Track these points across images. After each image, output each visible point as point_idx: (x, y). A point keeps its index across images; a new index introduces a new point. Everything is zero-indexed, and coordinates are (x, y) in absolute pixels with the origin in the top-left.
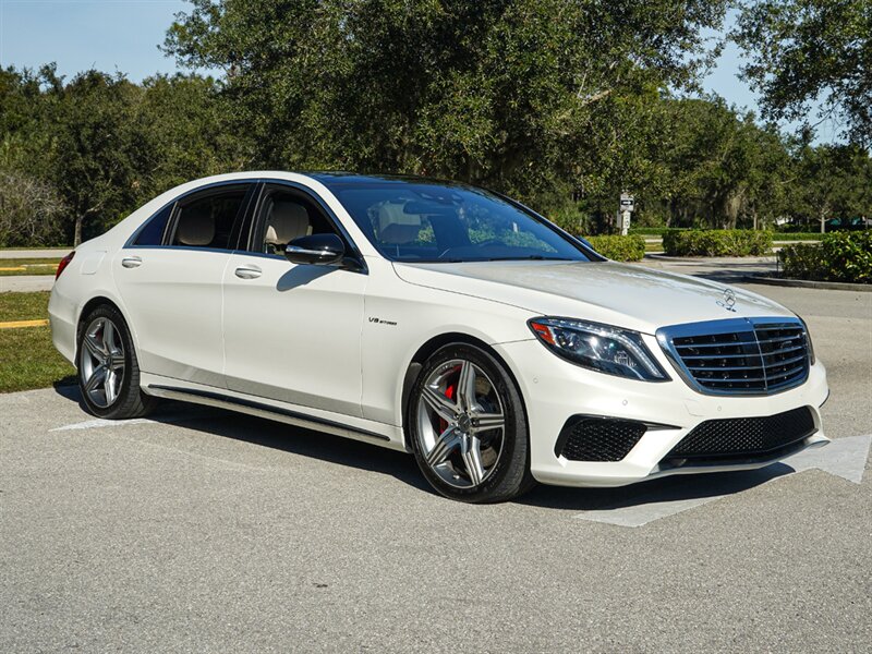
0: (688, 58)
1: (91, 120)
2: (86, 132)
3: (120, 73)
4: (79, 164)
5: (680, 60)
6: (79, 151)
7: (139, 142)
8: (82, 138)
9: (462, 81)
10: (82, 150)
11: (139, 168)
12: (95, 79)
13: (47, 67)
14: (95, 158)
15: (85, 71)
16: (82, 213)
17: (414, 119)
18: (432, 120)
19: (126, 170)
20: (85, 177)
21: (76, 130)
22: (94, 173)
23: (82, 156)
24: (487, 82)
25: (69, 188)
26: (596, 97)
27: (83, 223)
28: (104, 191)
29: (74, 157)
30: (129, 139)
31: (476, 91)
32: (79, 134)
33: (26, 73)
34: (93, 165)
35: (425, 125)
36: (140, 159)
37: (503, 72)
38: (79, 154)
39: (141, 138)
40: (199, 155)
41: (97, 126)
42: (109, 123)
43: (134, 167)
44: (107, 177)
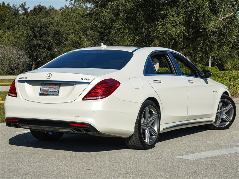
1: (39, 25)
2: (37, 30)
3: (50, 6)
4: (34, 42)
6: (34, 37)
7: (57, 33)
8: (35, 32)
9: (173, 11)
10: (35, 37)
11: (57, 44)
12: (40, 9)
13: (22, 4)
14: (40, 40)
15: (37, 6)
16: (35, 62)
17: (155, 26)
18: (162, 26)
19: (52, 44)
20: (36, 47)
21: (33, 29)
22: (40, 45)
23: (36, 39)
24: (182, 11)
25: (30, 51)
26: (227, 16)
27: (35, 65)
28: (43, 53)
29: (32, 40)
30: (54, 32)
31: (178, 14)
32: (34, 30)
33: (14, 6)
34: (39, 42)
35: (159, 28)
36: (58, 40)
37: (188, 7)
38: (34, 38)
39: (58, 31)
40: (80, 38)
41: (41, 27)
42: (46, 26)
43: (55, 43)
44: (45, 47)
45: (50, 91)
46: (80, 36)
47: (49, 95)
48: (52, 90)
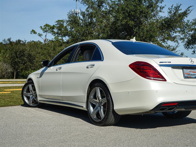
0: (175, 35)
2: (18, 53)
3: (25, 40)
4: (16, 60)
5: (173, 35)
6: (16, 57)
7: (30, 55)
8: (17, 55)
10: (17, 57)
11: (29, 61)
12: (19, 41)
13: (9, 39)
15: (17, 40)
16: (16, 71)
19: (26, 62)
20: (17, 63)
21: (16, 53)
22: (19, 62)
23: (17, 58)
25: (14, 66)
27: (16, 73)
28: (21, 66)
29: (15, 59)
30: (27, 55)
32: (16, 54)
33: (5, 40)
34: (19, 60)
36: (29, 59)
38: (16, 58)
39: (30, 54)
41: (20, 52)
42: (23, 51)
43: (28, 61)
44: (22, 63)
45: (192, 75)
46: (47, 57)
47: (192, 78)
48: (193, 74)
